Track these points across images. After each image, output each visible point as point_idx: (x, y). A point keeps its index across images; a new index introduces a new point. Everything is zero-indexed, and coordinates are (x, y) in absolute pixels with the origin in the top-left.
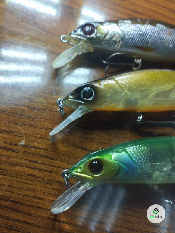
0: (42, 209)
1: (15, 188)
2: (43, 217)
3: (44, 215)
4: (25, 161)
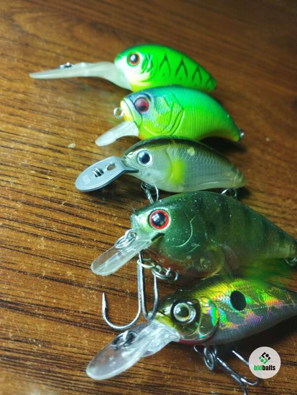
0: (106, 214)
1: (68, 190)
2: (108, 223)
3: (109, 221)
4: (77, 164)
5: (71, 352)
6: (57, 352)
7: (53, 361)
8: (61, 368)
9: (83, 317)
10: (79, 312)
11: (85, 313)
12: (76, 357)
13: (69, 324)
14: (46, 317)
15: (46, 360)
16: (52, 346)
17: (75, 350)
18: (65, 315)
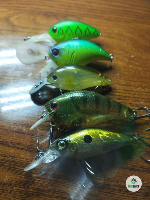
5: (22, 161)
6: (17, 160)
7: (15, 164)
8: (18, 166)
9: (29, 147)
10: (27, 145)
11: (30, 145)
12: (24, 163)
13: (23, 150)
14: (14, 147)
15: (13, 164)
16: (15, 158)
17: (24, 160)
18: (21, 146)
